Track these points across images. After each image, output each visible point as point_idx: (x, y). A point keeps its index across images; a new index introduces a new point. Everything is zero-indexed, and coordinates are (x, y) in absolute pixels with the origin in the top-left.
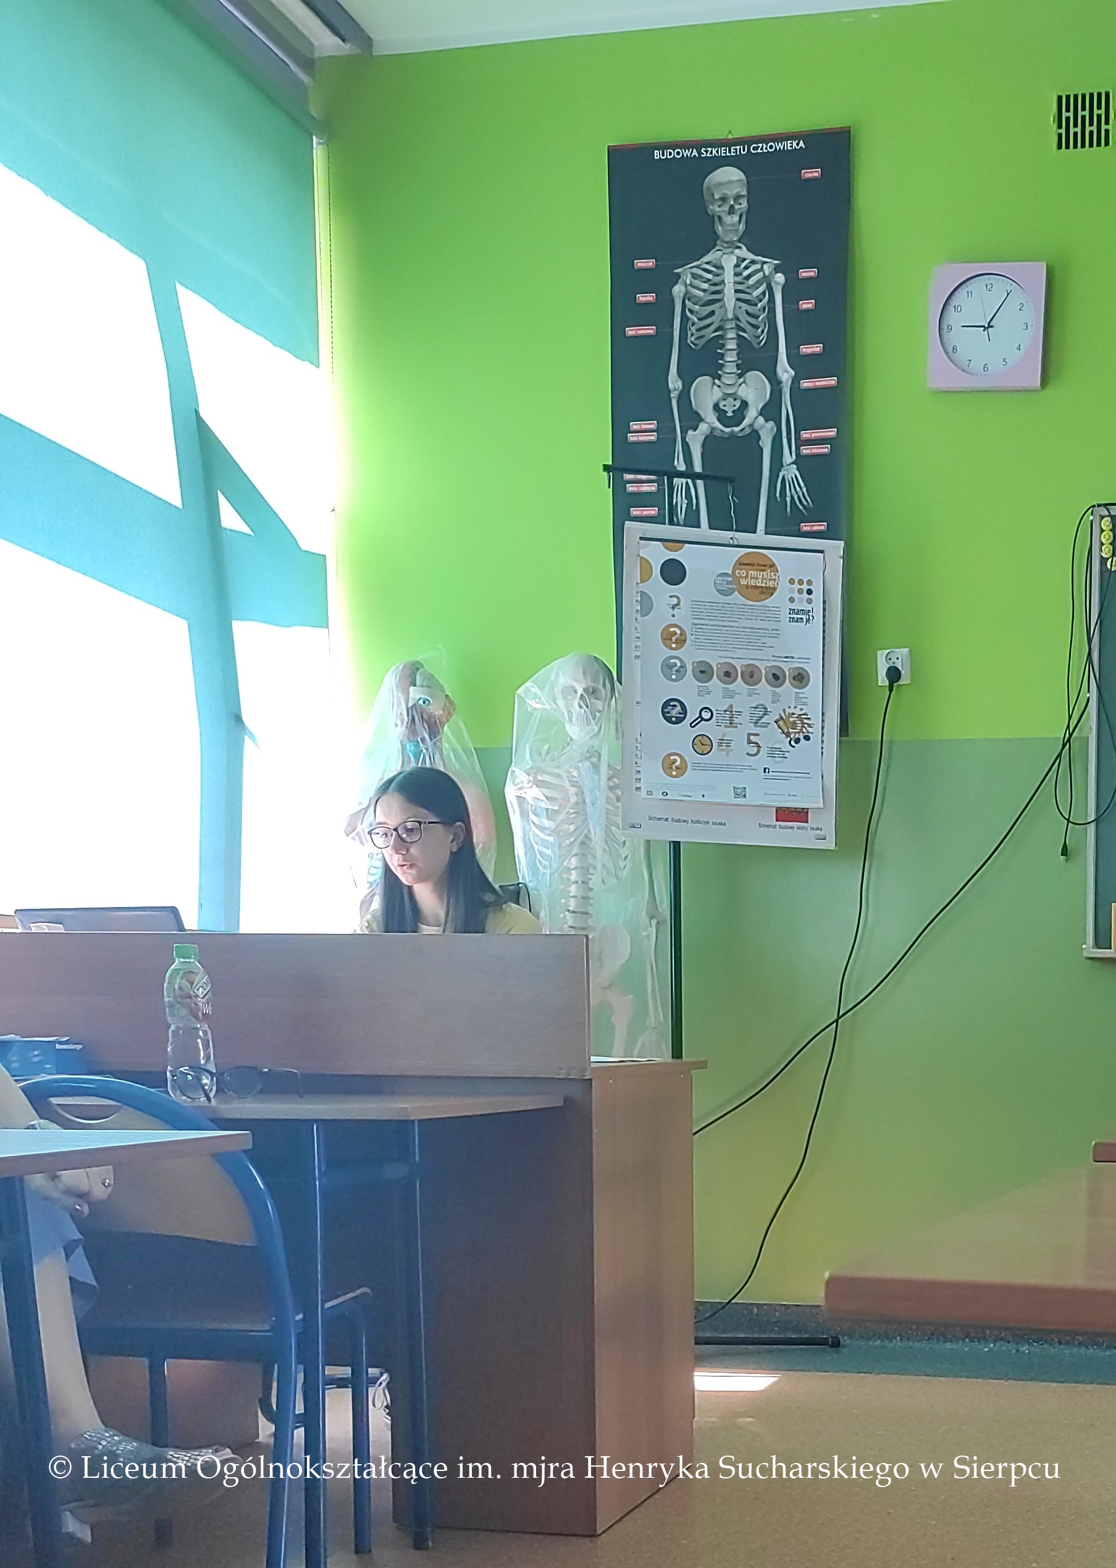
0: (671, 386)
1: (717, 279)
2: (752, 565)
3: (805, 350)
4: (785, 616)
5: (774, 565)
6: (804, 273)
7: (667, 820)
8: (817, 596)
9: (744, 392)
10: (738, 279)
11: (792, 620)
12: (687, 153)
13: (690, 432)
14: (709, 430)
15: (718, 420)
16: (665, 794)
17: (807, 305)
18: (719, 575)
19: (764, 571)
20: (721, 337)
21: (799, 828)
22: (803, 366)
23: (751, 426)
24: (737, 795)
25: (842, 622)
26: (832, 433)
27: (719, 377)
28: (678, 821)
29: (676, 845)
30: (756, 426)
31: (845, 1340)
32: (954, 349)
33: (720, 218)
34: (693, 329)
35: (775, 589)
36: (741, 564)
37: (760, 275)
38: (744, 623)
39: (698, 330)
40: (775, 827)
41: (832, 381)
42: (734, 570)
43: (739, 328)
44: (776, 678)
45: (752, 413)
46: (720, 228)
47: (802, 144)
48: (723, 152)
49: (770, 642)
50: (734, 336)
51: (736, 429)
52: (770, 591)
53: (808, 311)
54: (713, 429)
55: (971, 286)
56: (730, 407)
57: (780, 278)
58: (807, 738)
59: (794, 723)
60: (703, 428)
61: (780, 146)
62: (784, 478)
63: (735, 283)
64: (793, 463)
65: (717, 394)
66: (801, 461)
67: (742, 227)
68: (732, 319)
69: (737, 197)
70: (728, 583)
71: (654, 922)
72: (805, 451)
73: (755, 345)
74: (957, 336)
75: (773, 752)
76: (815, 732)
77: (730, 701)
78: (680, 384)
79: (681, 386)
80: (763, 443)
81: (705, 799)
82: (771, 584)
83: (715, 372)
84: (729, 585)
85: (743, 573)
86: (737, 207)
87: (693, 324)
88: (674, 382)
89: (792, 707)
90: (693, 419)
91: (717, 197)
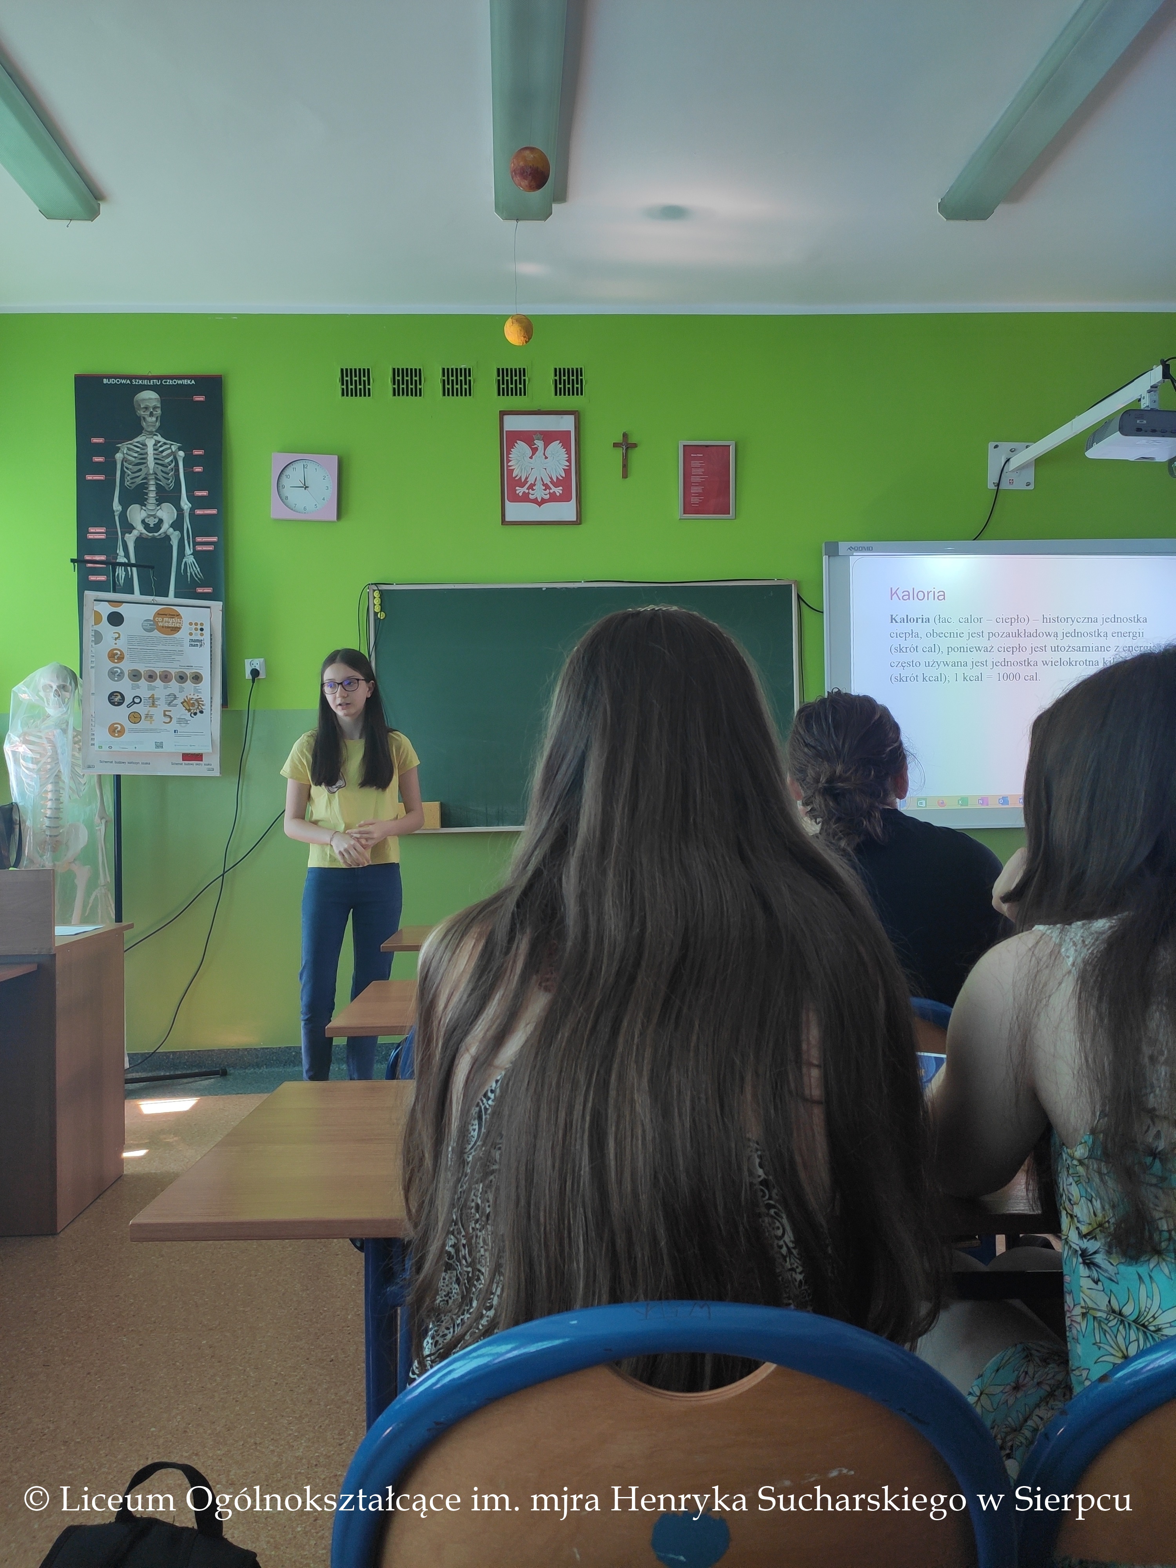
0: (114, 508)
1: (143, 452)
2: (166, 615)
3: (198, 493)
4: (187, 643)
5: (179, 615)
6: (196, 452)
7: (112, 762)
8: (207, 632)
9: (160, 514)
10: (156, 452)
11: (191, 645)
12: (124, 381)
13: (127, 535)
14: (139, 534)
15: (145, 528)
16: (110, 747)
17: (198, 469)
18: (146, 621)
19: (172, 618)
20: (146, 483)
21: (197, 764)
22: (196, 503)
23: (165, 533)
24: (157, 747)
25: (223, 646)
26: (215, 539)
27: (145, 505)
28: (120, 763)
29: (118, 778)
30: (168, 533)
31: (230, 1070)
32: (287, 498)
33: (144, 418)
34: (128, 478)
35: (180, 628)
36: (158, 614)
37: (169, 451)
38: (161, 647)
39: (131, 479)
40: (182, 764)
41: (214, 511)
42: (154, 617)
43: (156, 479)
44: (182, 678)
45: (165, 527)
46: (144, 423)
47: (193, 382)
48: (145, 382)
49: (177, 658)
50: (154, 483)
51: (156, 534)
52: (176, 629)
53: (198, 472)
54: (141, 533)
55: (295, 465)
56: (152, 522)
57: (181, 454)
58: (201, 712)
59: (193, 703)
60: (135, 533)
61: (180, 382)
62: (186, 563)
63: (154, 454)
64: (191, 554)
65: (143, 514)
66: (195, 554)
67: (158, 424)
68: (153, 474)
69: (155, 408)
70: (150, 625)
71: (103, 821)
72: (199, 548)
73: (167, 489)
74: (287, 491)
75: (180, 721)
76: (206, 709)
77: (151, 692)
78: (120, 508)
79: (121, 509)
80: (173, 542)
81: (137, 750)
82: (178, 625)
83: (142, 502)
84: (151, 626)
85: (160, 619)
86: (154, 413)
87: (128, 475)
88: (117, 507)
89: (192, 694)
90: (128, 527)
91: (142, 407)
